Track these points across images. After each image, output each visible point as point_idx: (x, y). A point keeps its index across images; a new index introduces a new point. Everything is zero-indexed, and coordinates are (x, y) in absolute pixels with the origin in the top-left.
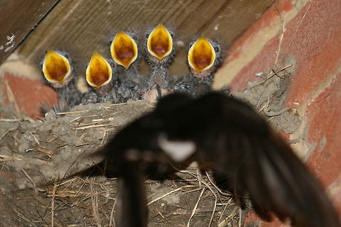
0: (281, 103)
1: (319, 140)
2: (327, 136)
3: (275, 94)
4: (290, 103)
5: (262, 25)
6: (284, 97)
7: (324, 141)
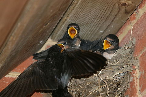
0: (132, 55)
1: (142, 71)
2: (144, 70)
3: (129, 52)
4: (134, 55)
5: (127, 24)
6: (133, 53)
7: (144, 72)
